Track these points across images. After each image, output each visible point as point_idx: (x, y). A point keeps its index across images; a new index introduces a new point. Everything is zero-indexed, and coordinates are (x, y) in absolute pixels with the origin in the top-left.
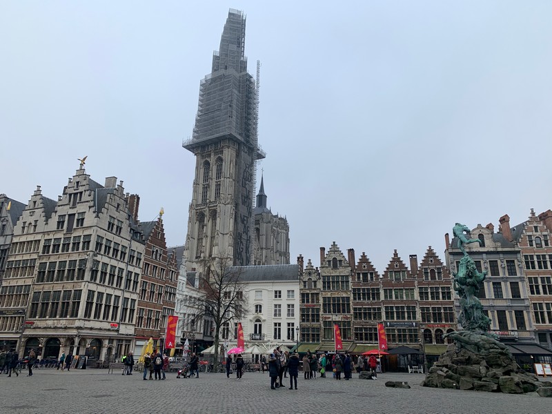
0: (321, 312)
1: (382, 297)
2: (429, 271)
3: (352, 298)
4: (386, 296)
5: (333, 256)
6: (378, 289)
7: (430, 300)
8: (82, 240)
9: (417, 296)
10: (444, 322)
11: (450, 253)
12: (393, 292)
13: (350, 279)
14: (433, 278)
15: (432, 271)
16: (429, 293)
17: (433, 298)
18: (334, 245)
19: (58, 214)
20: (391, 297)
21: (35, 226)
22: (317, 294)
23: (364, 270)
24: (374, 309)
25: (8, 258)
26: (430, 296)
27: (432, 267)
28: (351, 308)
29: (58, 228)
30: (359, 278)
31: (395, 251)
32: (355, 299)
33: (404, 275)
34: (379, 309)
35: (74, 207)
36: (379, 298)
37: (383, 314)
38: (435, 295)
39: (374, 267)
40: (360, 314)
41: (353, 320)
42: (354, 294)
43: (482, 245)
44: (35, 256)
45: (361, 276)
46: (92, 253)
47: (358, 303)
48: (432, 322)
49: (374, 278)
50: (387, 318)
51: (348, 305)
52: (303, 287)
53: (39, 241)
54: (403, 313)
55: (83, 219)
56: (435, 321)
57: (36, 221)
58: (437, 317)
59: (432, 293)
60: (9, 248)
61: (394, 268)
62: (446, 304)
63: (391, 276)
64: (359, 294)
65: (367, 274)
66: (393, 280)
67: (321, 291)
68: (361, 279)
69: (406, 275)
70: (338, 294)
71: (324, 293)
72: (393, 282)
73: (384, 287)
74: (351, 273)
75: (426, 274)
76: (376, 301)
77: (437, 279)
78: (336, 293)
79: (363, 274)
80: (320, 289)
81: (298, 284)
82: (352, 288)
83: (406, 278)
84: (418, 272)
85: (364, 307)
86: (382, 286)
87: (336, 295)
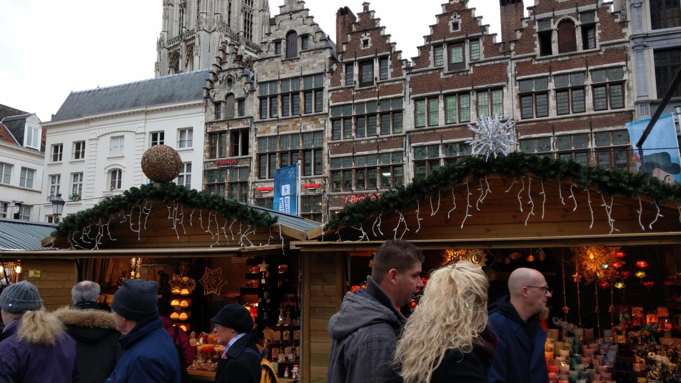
0: (252, 177)
1: (408, 123)
2: (554, 26)
3: (328, 134)
4: (418, 118)
5: (289, 25)
6: (398, 101)
7: (553, 114)
9: (511, 108)
12: (442, 104)
13: (327, 83)
14: (567, 45)
15: (566, 25)
16: (552, 94)
20: (434, 117)
22: (245, 132)
23: (365, 52)
24: (384, 156)
26: (552, 103)
27: (564, 13)
28: (326, 160)
30: (349, 76)
32: (335, 133)
33: (474, 50)
34: (398, 155)
36: (398, 124)
37: (410, 170)
39: (391, 40)
40: (347, 173)
41: (328, 191)
42: (335, 122)
45: (356, 69)
47: (342, 147)
49: (390, 71)
51: (319, 151)
52: (212, 118)
61: (446, 34)
62: (606, 122)
63: (438, 59)
64: (348, 120)
65: (370, 61)
66: (441, 69)
67: (255, 123)
68: (356, 78)
69: (482, 49)
70: (294, 125)
71: (260, 128)
72: (442, 75)
73: (414, 92)
74: (331, 65)
75: (545, 38)
76: (391, 135)
77: (580, 49)
78: (290, 123)
79: (362, 63)
80: (251, 118)
81: (202, 109)
82: (330, 107)
83: (482, 58)
84: (519, 35)
85: (358, 153)
86: (409, 90)
87: (289, 131)
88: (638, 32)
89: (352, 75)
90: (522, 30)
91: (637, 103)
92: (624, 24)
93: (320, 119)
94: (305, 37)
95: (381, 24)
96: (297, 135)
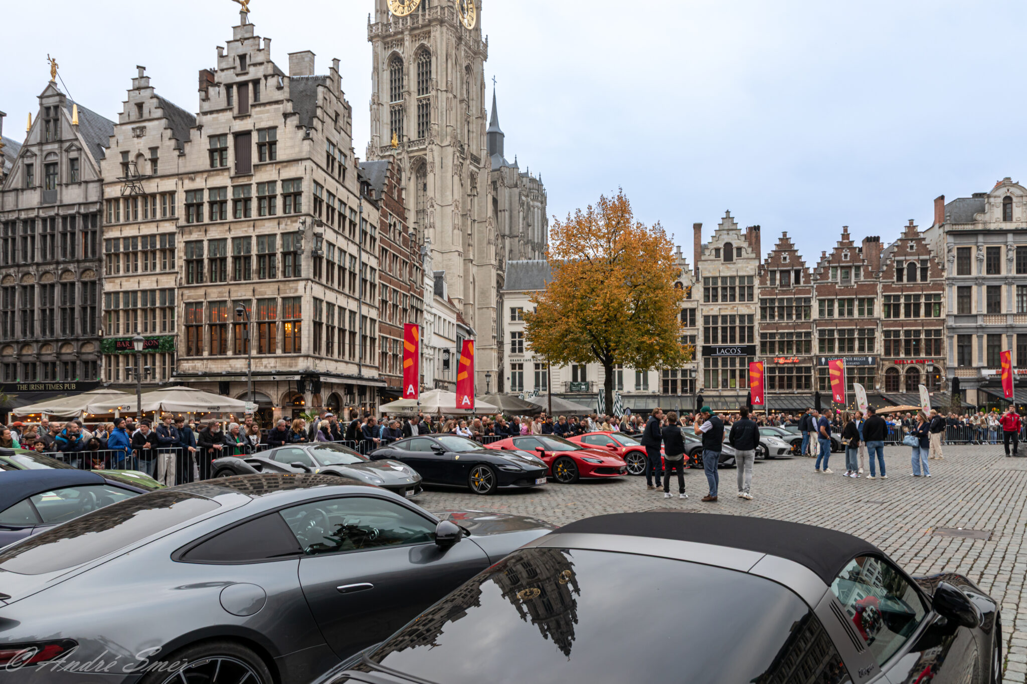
1: (815, 314)
2: (905, 266)
3: (758, 317)
4: (821, 312)
5: (726, 238)
6: (808, 300)
7: (902, 317)
8: (279, 190)
9: (879, 310)
10: (923, 355)
11: (949, 233)
12: (836, 305)
13: (756, 282)
14: (912, 277)
15: (912, 266)
16: (902, 306)
17: (907, 314)
18: (728, 217)
19: (207, 131)
20: (831, 313)
21: (154, 161)
22: (693, 310)
23: (785, 265)
24: (799, 335)
25: (102, 232)
26: (902, 310)
27: (912, 258)
28: (756, 333)
29: (212, 165)
30: (773, 280)
31: (845, 229)
32: (763, 317)
33: (857, 275)
34: (808, 334)
35: (243, 114)
36: (807, 315)
37: (815, 344)
38: (912, 308)
39: (803, 260)
40: (772, 344)
41: (759, 354)
42: (763, 309)
43: (1007, 217)
44: (168, 227)
45: (778, 276)
46: (309, 220)
47: (768, 326)
48: (902, 356)
49: (802, 280)
50: (821, 349)
51: (751, 329)
53: (172, 194)
54: (851, 340)
55: (273, 144)
56: (907, 353)
57: (154, 150)
58: (912, 346)
59: (907, 306)
60: (100, 211)
61: (840, 261)
62: (931, 324)
63: (834, 276)
64: (772, 309)
65: (788, 272)
66: (837, 283)
67: (700, 305)
68: (778, 282)
69: (862, 273)
70: (733, 308)
71: (705, 308)
72: (837, 287)
73: (819, 295)
74: (759, 270)
75: (900, 271)
76: (803, 320)
77: (919, 281)
78: (729, 307)
79: (782, 272)
80: (697, 300)
82: (758, 298)
83: (862, 279)
84: (885, 268)
85: (780, 331)
86: (815, 293)
87: (728, 312)
88: (951, 276)
89: (775, 279)
90: (887, 265)
91: (947, 316)
92: (943, 270)
94: (739, 249)
95: (795, 248)
96: (734, 316)
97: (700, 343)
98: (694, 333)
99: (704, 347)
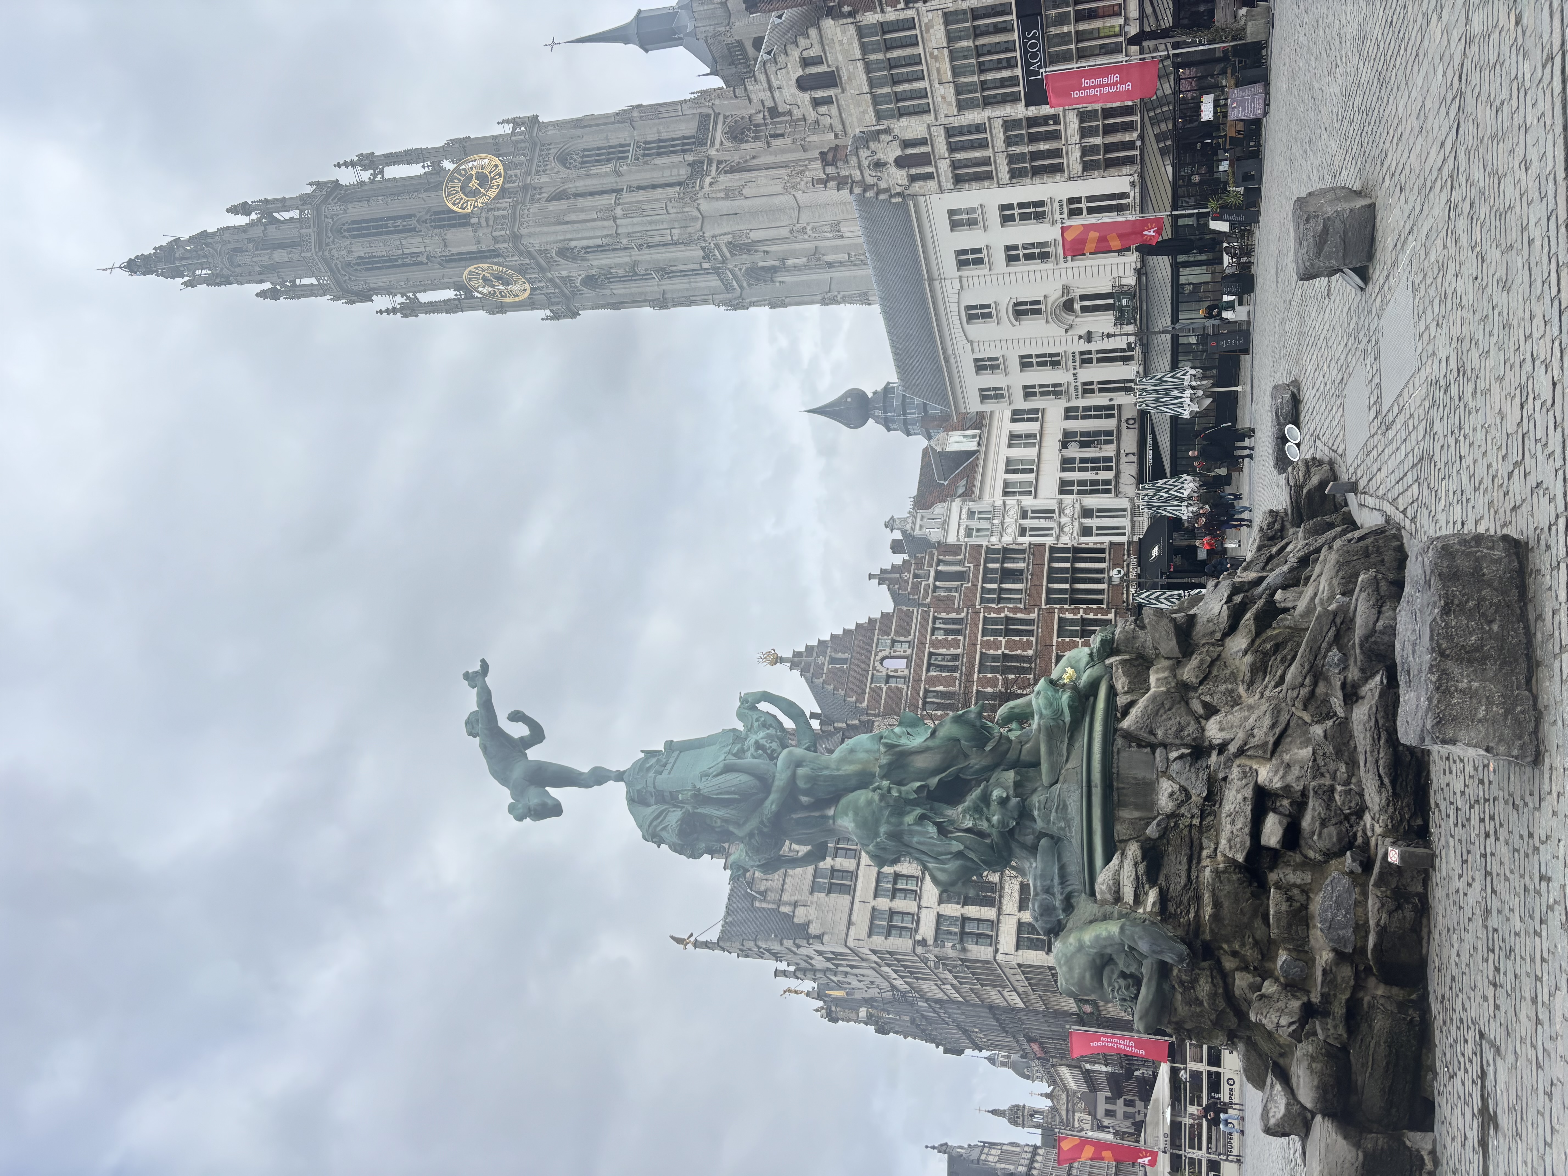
52: (933, 184)
67: (936, 119)
70: (936, 58)
71: (943, 110)
74: (843, 16)
78: (934, 65)
80: (929, 126)
81: (922, 199)
82: (907, 7)
87: (946, 66)
93: (926, 20)
94: (806, 62)
96: (951, 52)
97: (1019, 111)
98: (998, 125)
99: (1028, 105)
